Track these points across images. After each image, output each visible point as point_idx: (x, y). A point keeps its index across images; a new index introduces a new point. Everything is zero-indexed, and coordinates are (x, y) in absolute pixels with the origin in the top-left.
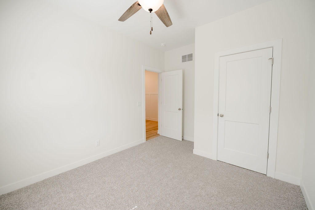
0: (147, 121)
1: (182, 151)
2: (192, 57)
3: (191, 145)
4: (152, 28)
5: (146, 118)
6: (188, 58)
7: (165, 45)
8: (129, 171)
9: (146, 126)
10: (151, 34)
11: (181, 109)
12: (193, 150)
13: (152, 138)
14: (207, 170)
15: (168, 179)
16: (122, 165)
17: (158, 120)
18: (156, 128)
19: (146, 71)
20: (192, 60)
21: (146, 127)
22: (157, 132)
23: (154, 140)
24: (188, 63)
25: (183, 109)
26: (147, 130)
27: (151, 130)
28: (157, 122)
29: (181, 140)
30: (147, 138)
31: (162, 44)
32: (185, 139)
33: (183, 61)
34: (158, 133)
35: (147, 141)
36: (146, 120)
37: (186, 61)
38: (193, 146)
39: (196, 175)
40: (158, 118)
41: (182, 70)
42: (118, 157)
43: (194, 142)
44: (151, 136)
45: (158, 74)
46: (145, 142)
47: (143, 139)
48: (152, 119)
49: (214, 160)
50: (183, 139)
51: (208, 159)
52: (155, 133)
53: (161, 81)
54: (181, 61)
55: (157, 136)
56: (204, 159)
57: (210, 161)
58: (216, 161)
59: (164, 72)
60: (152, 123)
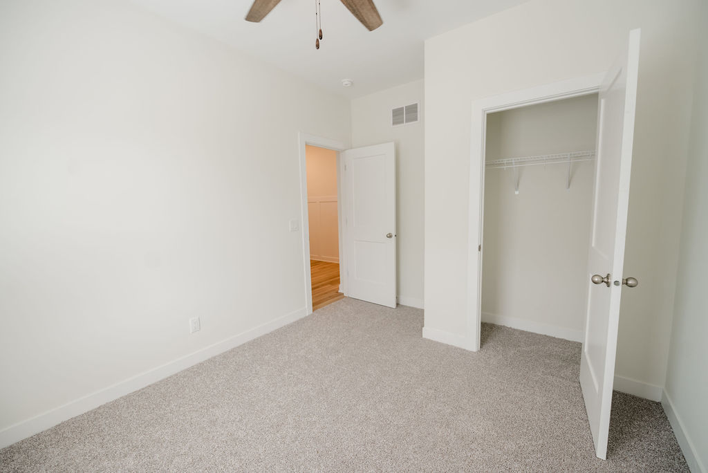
0: (314, 264)
1: (398, 332)
3: (417, 316)
4: (321, 31)
5: (311, 257)
6: (408, 114)
7: (352, 83)
8: (273, 389)
9: (312, 274)
10: (318, 46)
11: (394, 234)
12: (422, 329)
13: (327, 304)
14: (457, 375)
15: (368, 404)
16: (257, 374)
17: (338, 260)
18: (336, 280)
19: (307, 145)
20: (416, 119)
21: (312, 277)
22: (338, 289)
23: (329, 308)
24: (406, 127)
25: (397, 236)
27: (323, 285)
28: (338, 265)
29: (394, 306)
30: (314, 305)
31: (346, 82)
32: (402, 303)
33: (395, 123)
34: (339, 291)
35: (315, 311)
36: (311, 260)
37: (402, 122)
39: (432, 391)
40: (338, 257)
41: (393, 144)
42: (247, 355)
43: (422, 311)
45: (337, 153)
46: (312, 315)
47: (306, 307)
48: (325, 258)
49: (471, 352)
50: (398, 304)
51: (456, 348)
52: (334, 290)
53: (345, 169)
54: (392, 122)
55: (339, 299)
56: (449, 349)
57: (463, 353)
58: (475, 353)
59: (351, 148)
60: (324, 268)
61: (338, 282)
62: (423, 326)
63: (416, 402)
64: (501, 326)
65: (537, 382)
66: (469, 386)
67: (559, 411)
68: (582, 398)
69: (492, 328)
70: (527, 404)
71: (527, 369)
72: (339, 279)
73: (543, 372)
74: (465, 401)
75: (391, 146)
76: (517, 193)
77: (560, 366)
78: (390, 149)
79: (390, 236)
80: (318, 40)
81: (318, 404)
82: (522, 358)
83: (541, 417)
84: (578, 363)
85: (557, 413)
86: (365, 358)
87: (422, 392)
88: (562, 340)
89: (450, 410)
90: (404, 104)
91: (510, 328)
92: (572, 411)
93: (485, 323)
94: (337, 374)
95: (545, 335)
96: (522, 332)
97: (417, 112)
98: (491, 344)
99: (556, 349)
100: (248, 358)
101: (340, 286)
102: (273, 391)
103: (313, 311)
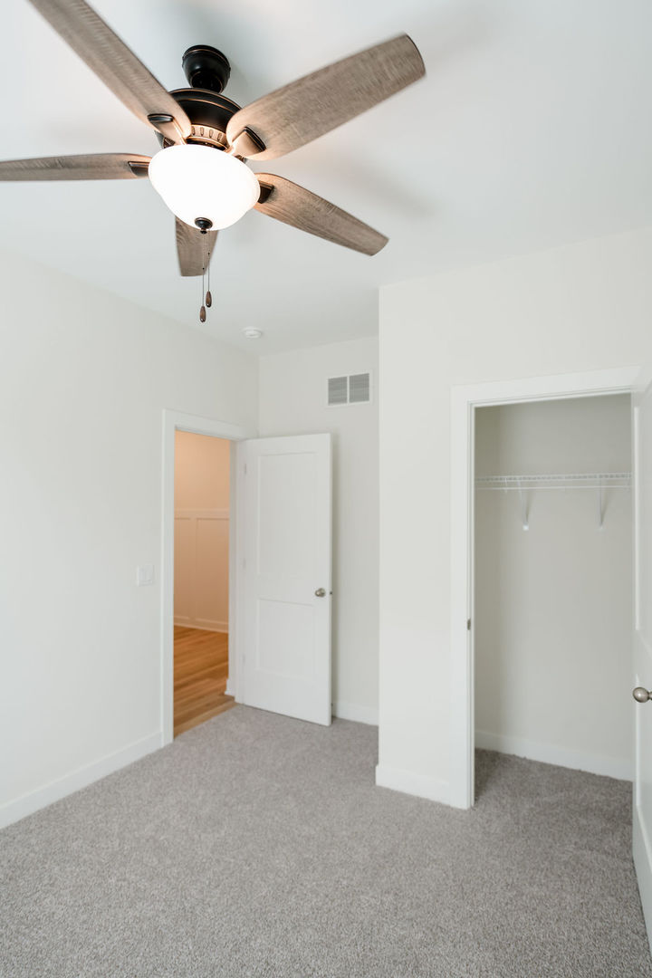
0: (180, 633)
1: (332, 777)
2: (367, 385)
3: (366, 737)
4: (209, 294)
5: (175, 620)
6: (353, 388)
7: (262, 334)
8: (85, 917)
9: (175, 657)
10: (203, 318)
11: (327, 589)
12: (374, 768)
13: (203, 721)
14: (434, 860)
15: (273, 935)
16: (52, 885)
17: (226, 627)
18: (220, 670)
19: (177, 429)
20: (366, 398)
21: (175, 663)
22: (224, 687)
23: (208, 728)
24: (349, 408)
25: (334, 594)
26: (180, 682)
27: (197, 680)
28: (225, 638)
29: (324, 720)
30: (181, 721)
31: (251, 331)
32: (341, 714)
33: (332, 400)
34: (227, 693)
35: (179, 737)
36: (175, 627)
37: (344, 400)
38: (377, 747)
39: (391, 897)
40: (227, 621)
41: (327, 437)
42: (33, 841)
43: (375, 729)
44: (200, 711)
45: (233, 444)
46: (171, 745)
47: (162, 730)
48: (203, 623)
49: (458, 811)
50: (334, 718)
51: (434, 805)
52: (216, 690)
53: (245, 472)
54: (327, 401)
55: (224, 710)
56: (421, 805)
57: (444, 812)
58: (465, 812)
59: (258, 437)
60: (202, 642)
61: (223, 672)
62: (376, 762)
63: (362, 923)
64: (509, 756)
65: (566, 864)
66: (454, 881)
67: (601, 920)
68: (638, 890)
69: (494, 761)
70: (551, 911)
71: (550, 840)
72: (227, 667)
73: (576, 843)
74: (448, 913)
75: (326, 439)
76: (526, 528)
77: (603, 831)
78: (323, 444)
79: (321, 594)
80: (203, 308)
81: (174, 945)
82: (543, 817)
83: (574, 934)
84: (630, 823)
85: (599, 924)
86: (270, 836)
87: (373, 901)
88: (606, 778)
89: (420, 935)
90: (348, 372)
91: (525, 759)
92: (621, 918)
93: (484, 751)
94: (214, 873)
95: (580, 771)
96: (543, 767)
97: (368, 386)
98: (492, 792)
99: (597, 797)
100: (37, 849)
101: (229, 682)
102: (84, 922)
103: (175, 735)
